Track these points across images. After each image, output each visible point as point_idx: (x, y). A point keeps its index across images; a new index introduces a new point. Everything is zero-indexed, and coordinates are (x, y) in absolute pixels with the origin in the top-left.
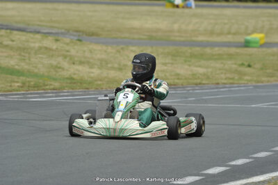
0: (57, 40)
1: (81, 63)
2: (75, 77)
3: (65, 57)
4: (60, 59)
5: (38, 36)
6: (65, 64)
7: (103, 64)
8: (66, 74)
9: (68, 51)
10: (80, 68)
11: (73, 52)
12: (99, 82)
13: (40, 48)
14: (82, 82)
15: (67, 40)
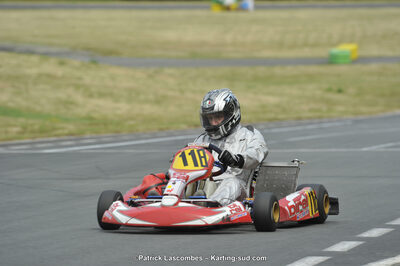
0: (62, 64)
1: (101, 95)
2: (95, 115)
3: (77, 87)
4: (71, 91)
5: (34, 59)
6: (79, 98)
7: (132, 95)
8: (81, 112)
9: (80, 78)
10: (101, 102)
11: (87, 80)
12: (132, 123)
13: (40, 75)
14: (105, 122)
15: (76, 63)
